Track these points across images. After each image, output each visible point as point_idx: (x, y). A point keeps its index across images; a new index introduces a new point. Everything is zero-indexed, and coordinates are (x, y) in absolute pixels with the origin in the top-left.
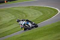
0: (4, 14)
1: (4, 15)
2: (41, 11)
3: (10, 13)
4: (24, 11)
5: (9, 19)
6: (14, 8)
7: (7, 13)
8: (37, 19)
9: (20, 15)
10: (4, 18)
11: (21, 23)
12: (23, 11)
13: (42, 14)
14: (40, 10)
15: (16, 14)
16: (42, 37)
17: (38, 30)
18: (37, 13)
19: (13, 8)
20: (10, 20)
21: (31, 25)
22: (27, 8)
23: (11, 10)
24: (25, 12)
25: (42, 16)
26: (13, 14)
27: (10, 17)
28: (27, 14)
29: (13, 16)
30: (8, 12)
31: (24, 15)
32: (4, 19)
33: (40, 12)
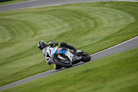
0: (45, 20)
1: (45, 23)
2: (130, 13)
3: (60, 18)
4: (90, 14)
5: (57, 31)
6: (69, 5)
7: (53, 17)
8: (121, 31)
9: (83, 23)
10: (46, 28)
11: (48, 51)
12: (89, 12)
13: (132, 19)
14: (130, 10)
15: (73, 20)
16: (133, 72)
17: (124, 57)
18: (121, 17)
19: (66, 5)
20: (59, 33)
21: (72, 55)
22: (99, 6)
23: (61, 10)
24: (94, 16)
25: (134, 23)
26: (65, 21)
27: (59, 27)
28: (97, 20)
29: (66, 25)
30: (56, 16)
31: (91, 21)
32: (45, 31)
33: (128, 15)
